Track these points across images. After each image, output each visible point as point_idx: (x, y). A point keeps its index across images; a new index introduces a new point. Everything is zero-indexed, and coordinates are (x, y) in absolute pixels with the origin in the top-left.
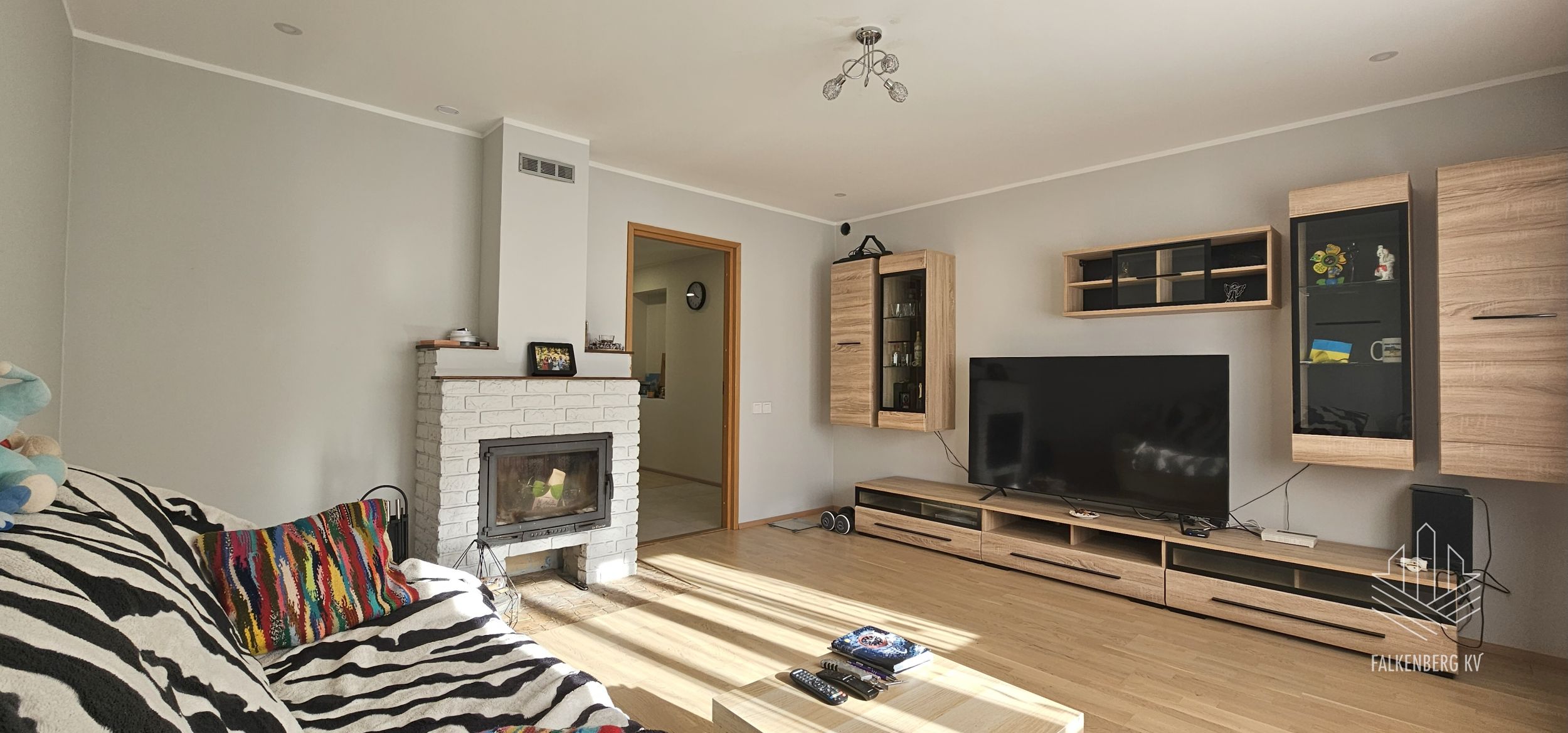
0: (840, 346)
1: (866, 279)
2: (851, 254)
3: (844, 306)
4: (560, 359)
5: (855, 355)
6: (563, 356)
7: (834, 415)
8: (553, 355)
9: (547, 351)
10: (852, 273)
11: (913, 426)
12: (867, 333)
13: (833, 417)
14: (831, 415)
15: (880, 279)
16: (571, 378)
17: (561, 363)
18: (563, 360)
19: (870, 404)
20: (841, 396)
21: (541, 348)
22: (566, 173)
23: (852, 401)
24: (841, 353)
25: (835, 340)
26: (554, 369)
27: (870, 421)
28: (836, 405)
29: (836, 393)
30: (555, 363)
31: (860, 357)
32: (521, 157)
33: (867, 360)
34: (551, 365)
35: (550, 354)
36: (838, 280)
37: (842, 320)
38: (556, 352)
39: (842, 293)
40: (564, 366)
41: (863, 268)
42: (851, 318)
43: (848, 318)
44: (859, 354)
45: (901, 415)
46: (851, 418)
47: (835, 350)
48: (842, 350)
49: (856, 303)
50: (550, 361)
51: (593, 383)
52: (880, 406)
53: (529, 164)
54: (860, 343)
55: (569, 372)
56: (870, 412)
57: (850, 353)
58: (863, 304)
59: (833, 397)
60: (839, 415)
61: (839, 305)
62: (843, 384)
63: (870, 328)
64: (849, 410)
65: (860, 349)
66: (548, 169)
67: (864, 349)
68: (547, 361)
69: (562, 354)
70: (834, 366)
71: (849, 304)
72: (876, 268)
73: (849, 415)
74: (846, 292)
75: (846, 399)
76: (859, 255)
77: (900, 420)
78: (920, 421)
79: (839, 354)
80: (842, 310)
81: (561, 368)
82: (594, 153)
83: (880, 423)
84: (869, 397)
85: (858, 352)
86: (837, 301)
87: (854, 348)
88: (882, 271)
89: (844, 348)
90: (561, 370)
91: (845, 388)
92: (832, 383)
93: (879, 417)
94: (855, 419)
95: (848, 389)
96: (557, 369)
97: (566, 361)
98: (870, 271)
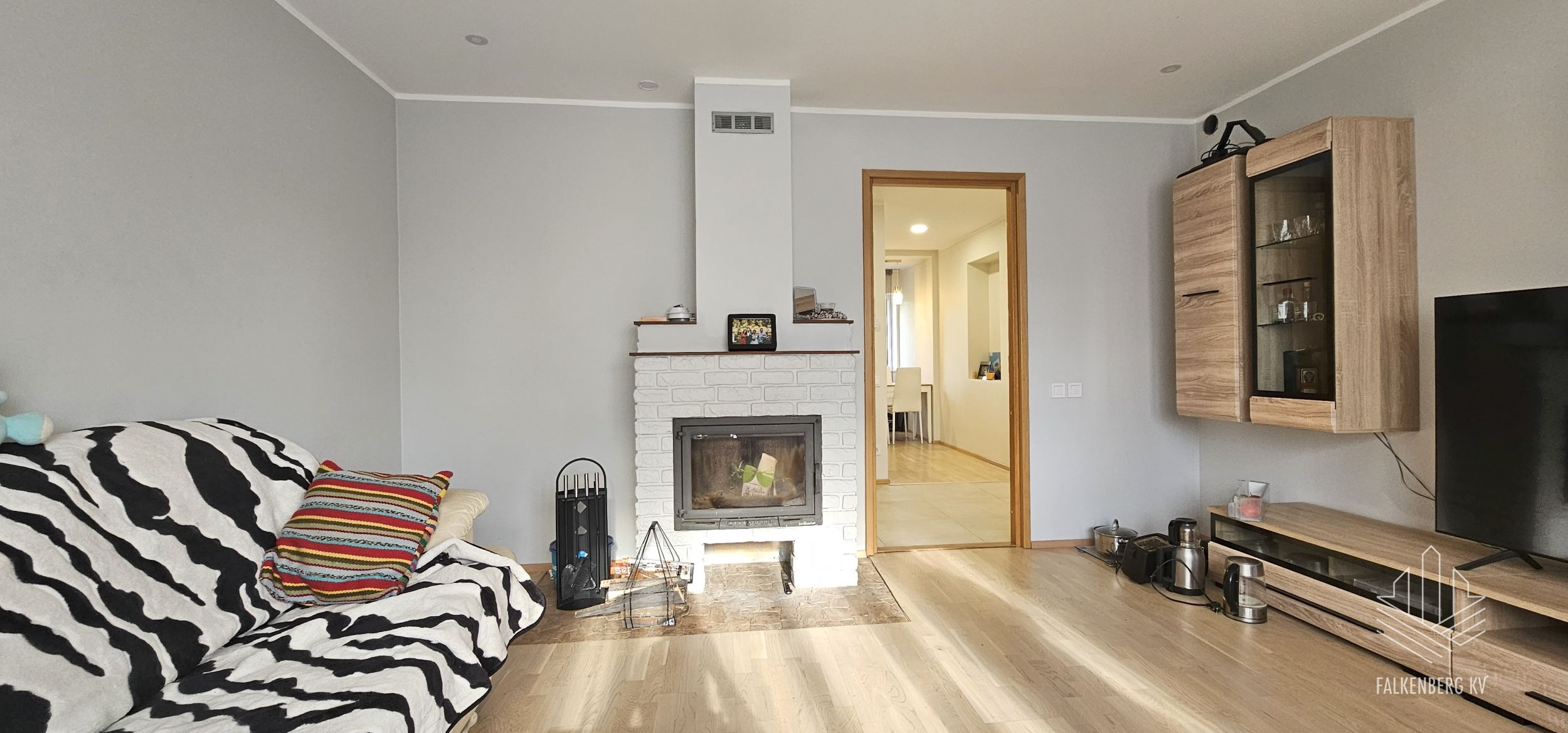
0: (1187, 299)
1: (1227, 190)
2: (1206, 156)
3: (1191, 237)
4: (760, 332)
5: (1208, 310)
6: (764, 328)
7: (1181, 402)
8: (753, 328)
9: (747, 324)
10: (1203, 185)
11: (1310, 422)
12: (1229, 273)
13: (1181, 405)
14: (1178, 402)
15: (1250, 185)
16: (772, 352)
17: (761, 336)
18: (764, 333)
19: (1237, 385)
20: (1191, 374)
21: (741, 321)
22: (763, 123)
23: (1207, 382)
24: (1191, 310)
25: (1180, 290)
26: (753, 343)
27: (1238, 412)
28: (1185, 387)
29: (1184, 369)
30: (754, 337)
31: (1219, 312)
32: (714, 115)
33: (1231, 317)
34: (750, 338)
35: (750, 327)
36: (1183, 200)
37: (1190, 259)
38: (757, 324)
39: (1190, 218)
40: (764, 339)
41: (1220, 175)
42: (1203, 255)
43: (1199, 256)
44: (1218, 309)
45: (1289, 403)
46: (1207, 406)
47: (1180, 306)
48: (1191, 304)
49: (1211, 229)
50: (748, 334)
51: (795, 357)
52: (1253, 389)
53: (723, 122)
54: (1217, 291)
55: (769, 347)
56: (1237, 398)
57: (1202, 307)
58: (1221, 229)
59: (1180, 375)
60: (1188, 401)
61: (1185, 238)
62: (1193, 355)
63: (1234, 265)
64: (1204, 394)
65: (1218, 300)
66: (743, 122)
67: (1224, 300)
68: (746, 334)
69: (763, 325)
70: (1179, 329)
71: (1198, 233)
72: (1243, 167)
73: (1205, 402)
74: (1194, 216)
75: (1199, 378)
76: (1220, 153)
77: (1286, 411)
78: (1326, 414)
79: (1186, 310)
80: (1191, 244)
81: (761, 341)
82: (797, 96)
83: (1252, 415)
84: (1235, 375)
85: (1214, 306)
86: (1182, 233)
87: (1208, 301)
88: (1252, 171)
89: (1194, 301)
90: (760, 344)
91: (1197, 361)
92: (1178, 355)
93: (1251, 406)
94: (1212, 409)
95: (1202, 363)
96: (756, 342)
97: (767, 333)
98: (1232, 176)
